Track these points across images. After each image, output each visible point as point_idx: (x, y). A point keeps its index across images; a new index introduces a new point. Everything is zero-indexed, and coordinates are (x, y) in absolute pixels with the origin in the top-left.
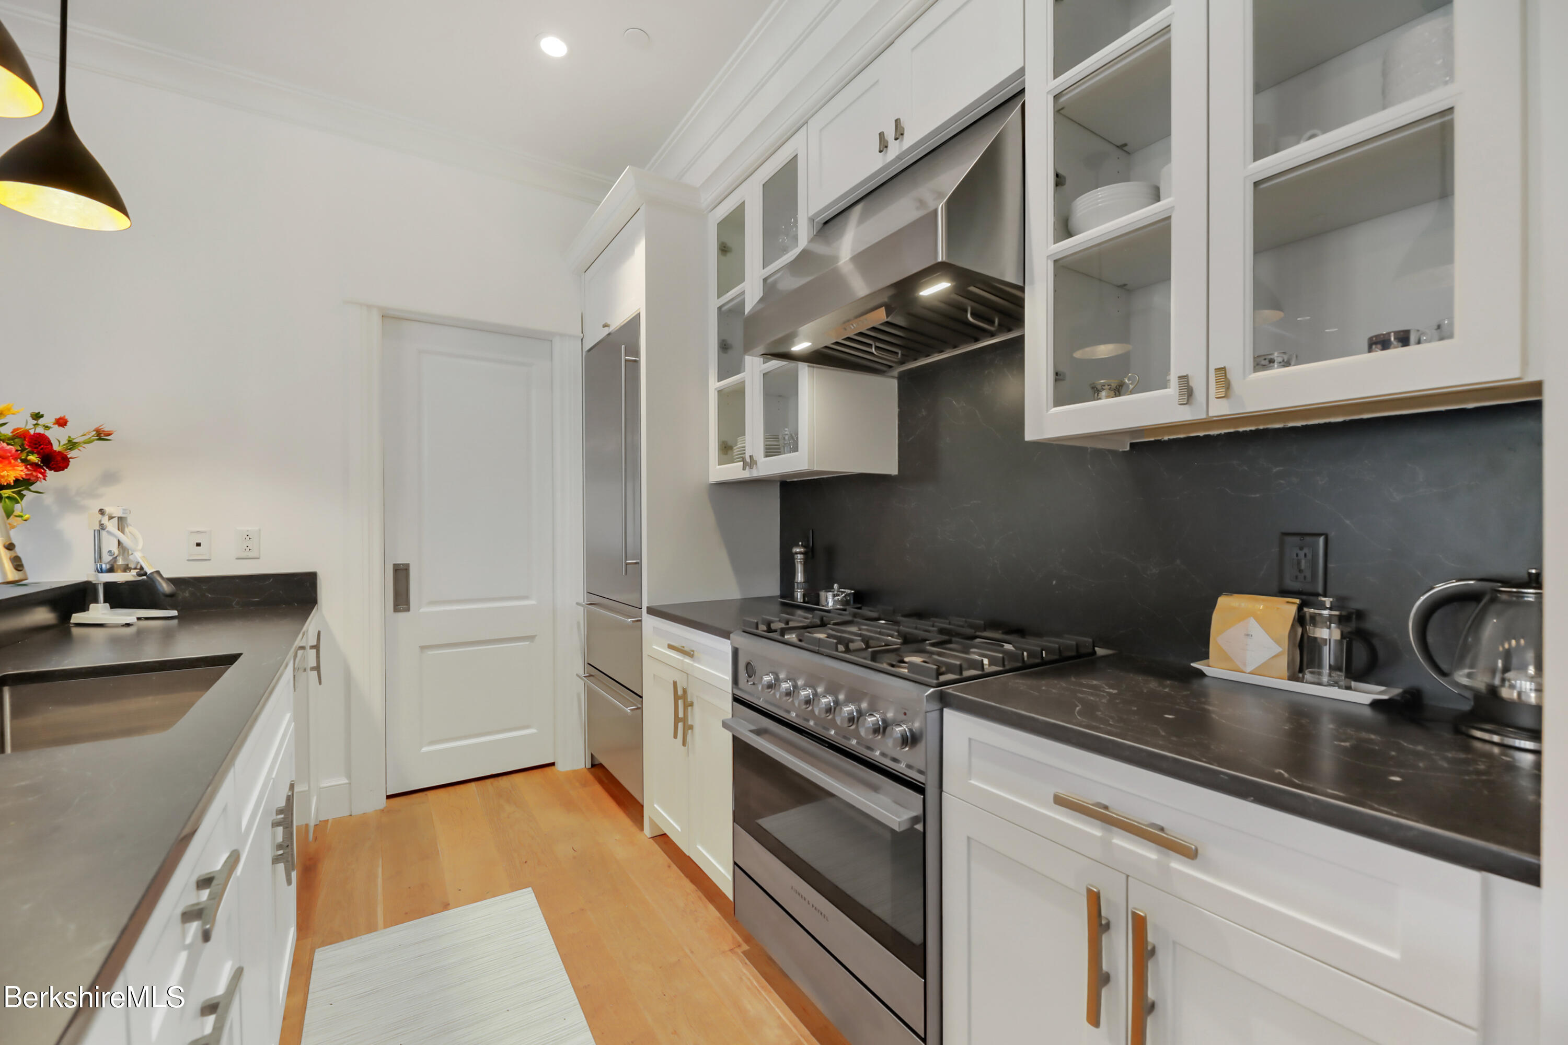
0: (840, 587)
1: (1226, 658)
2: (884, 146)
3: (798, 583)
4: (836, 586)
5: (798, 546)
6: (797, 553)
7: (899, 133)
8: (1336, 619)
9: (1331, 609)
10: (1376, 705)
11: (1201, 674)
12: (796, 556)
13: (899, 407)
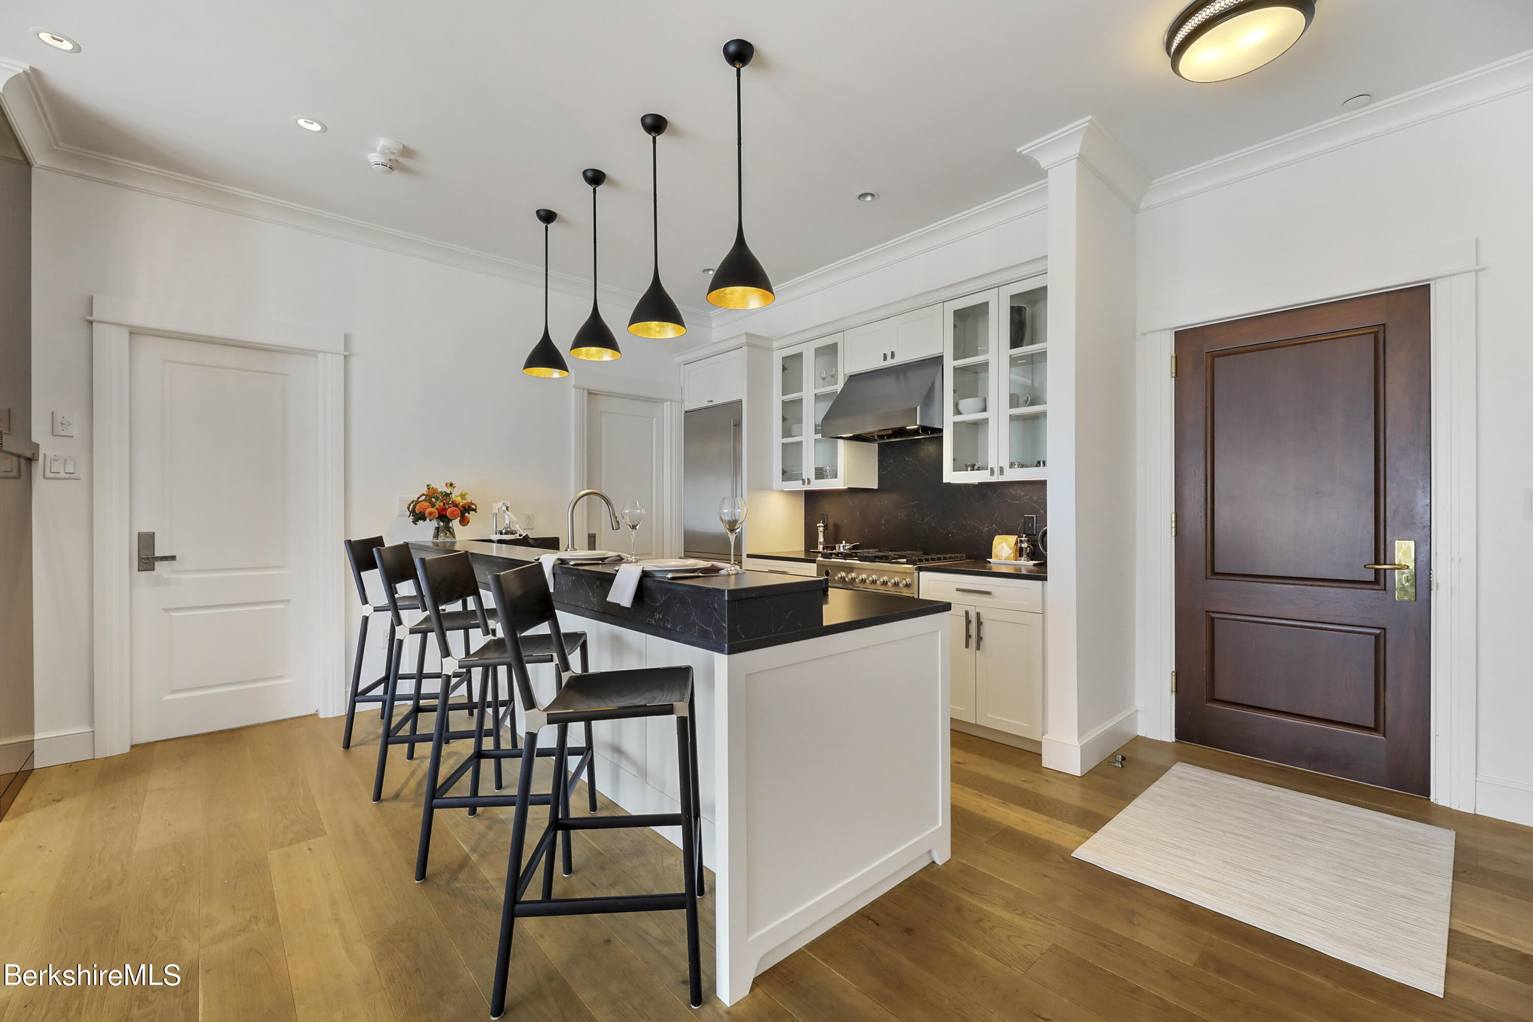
0: (846, 543)
1: (997, 556)
2: (885, 358)
3: (820, 542)
4: (844, 542)
5: (820, 523)
6: (819, 526)
7: (893, 356)
8: (1026, 541)
9: (1025, 537)
10: (1035, 565)
11: (990, 562)
12: (819, 528)
13: (879, 457)
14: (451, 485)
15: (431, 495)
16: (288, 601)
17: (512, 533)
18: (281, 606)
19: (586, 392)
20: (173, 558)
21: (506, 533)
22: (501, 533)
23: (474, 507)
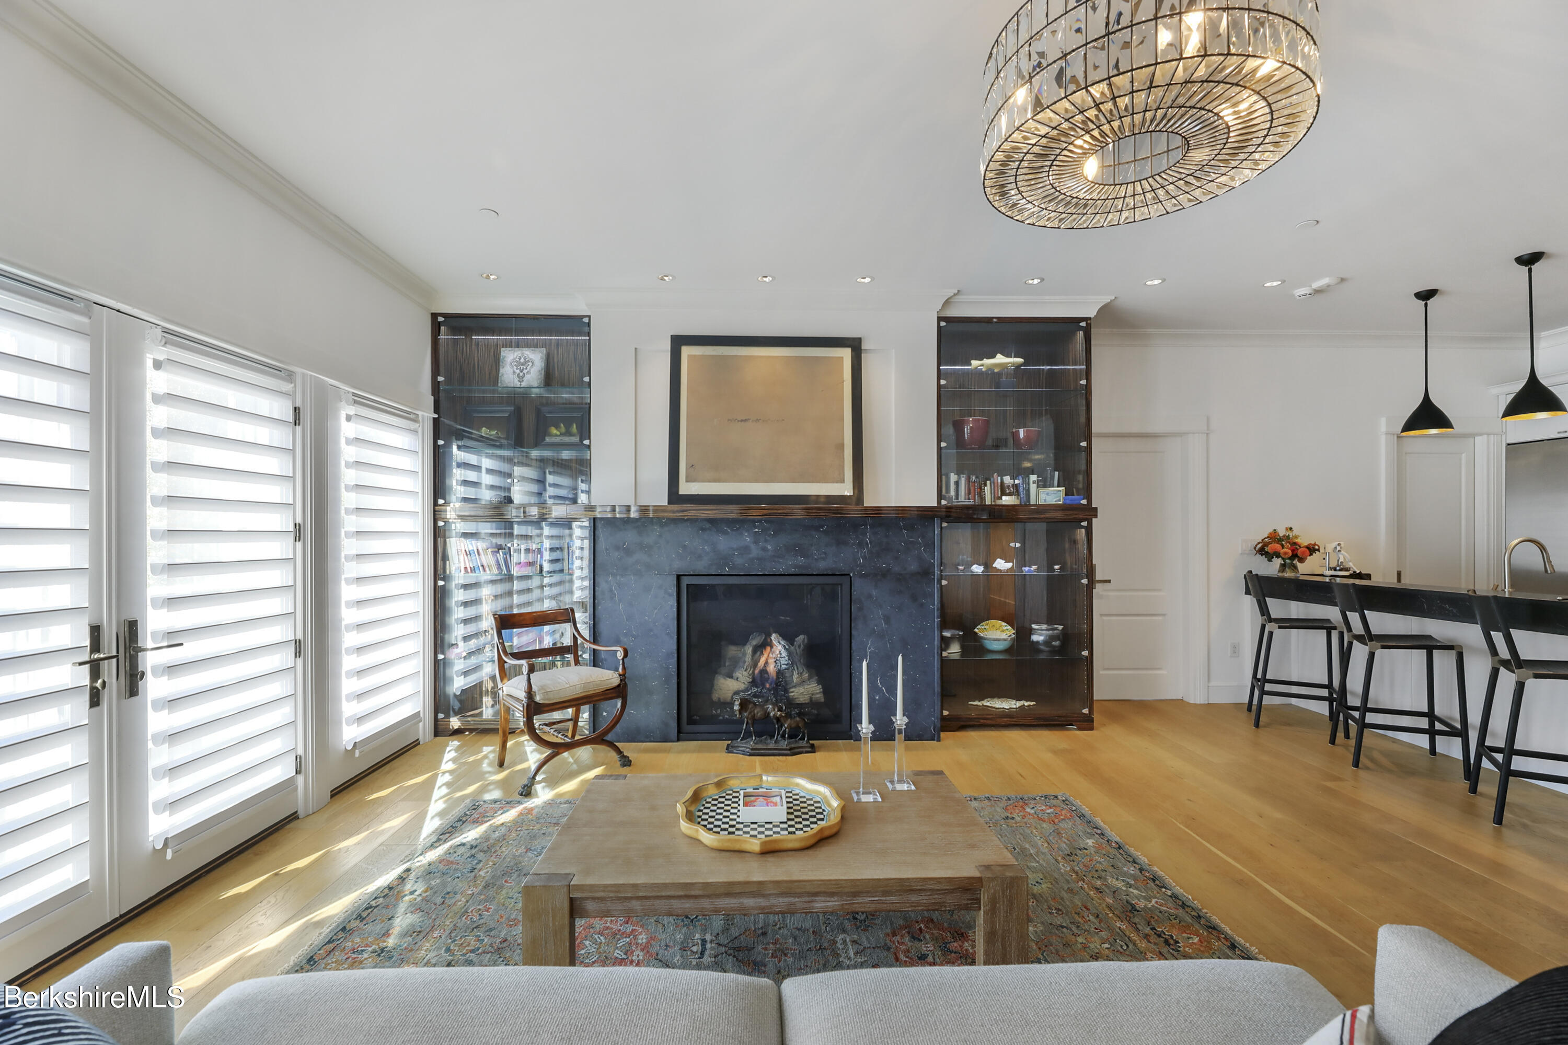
14: (1291, 529)
15: (1274, 537)
16: (1164, 615)
17: (1347, 570)
18: (1160, 618)
19: (1396, 436)
20: (1109, 581)
21: (1341, 570)
22: (1335, 570)
23: (1317, 547)
